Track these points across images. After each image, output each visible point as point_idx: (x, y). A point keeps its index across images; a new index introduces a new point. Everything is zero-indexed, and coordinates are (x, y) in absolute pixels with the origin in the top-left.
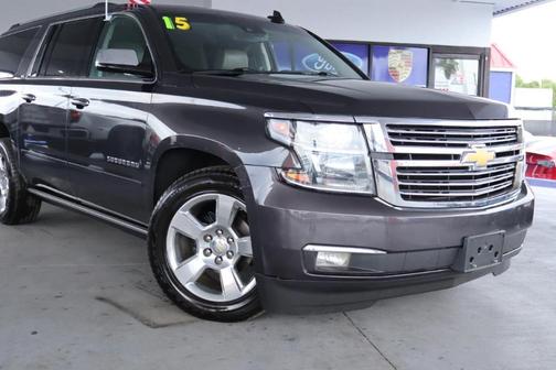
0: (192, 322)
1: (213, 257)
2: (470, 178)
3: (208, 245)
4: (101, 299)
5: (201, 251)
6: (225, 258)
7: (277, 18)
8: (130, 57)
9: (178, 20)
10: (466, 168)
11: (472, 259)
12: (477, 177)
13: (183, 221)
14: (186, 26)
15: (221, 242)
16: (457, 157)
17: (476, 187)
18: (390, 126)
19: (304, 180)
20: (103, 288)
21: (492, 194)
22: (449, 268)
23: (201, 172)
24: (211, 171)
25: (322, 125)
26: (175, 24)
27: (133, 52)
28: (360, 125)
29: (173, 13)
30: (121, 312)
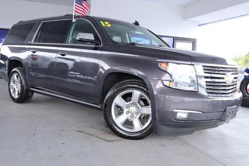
0: (121, 140)
1: (130, 114)
2: (226, 86)
3: (128, 110)
4: (79, 131)
5: (125, 112)
6: (135, 115)
7: (137, 23)
8: (91, 37)
9: (106, 23)
10: (225, 82)
11: (228, 116)
12: (228, 86)
13: (118, 100)
14: (109, 25)
15: (133, 109)
16: (223, 78)
17: (228, 90)
18: (203, 66)
19: (172, 85)
20: (77, 128)
21: (231, 92)
22: (219, 119)
23: (127, 82)
24: (131, 81)
25: (181, 65)
26: (106, 25)
27: (92, 34)
28: (193, 65)
29: (104, 20)
30: (91, 136)
